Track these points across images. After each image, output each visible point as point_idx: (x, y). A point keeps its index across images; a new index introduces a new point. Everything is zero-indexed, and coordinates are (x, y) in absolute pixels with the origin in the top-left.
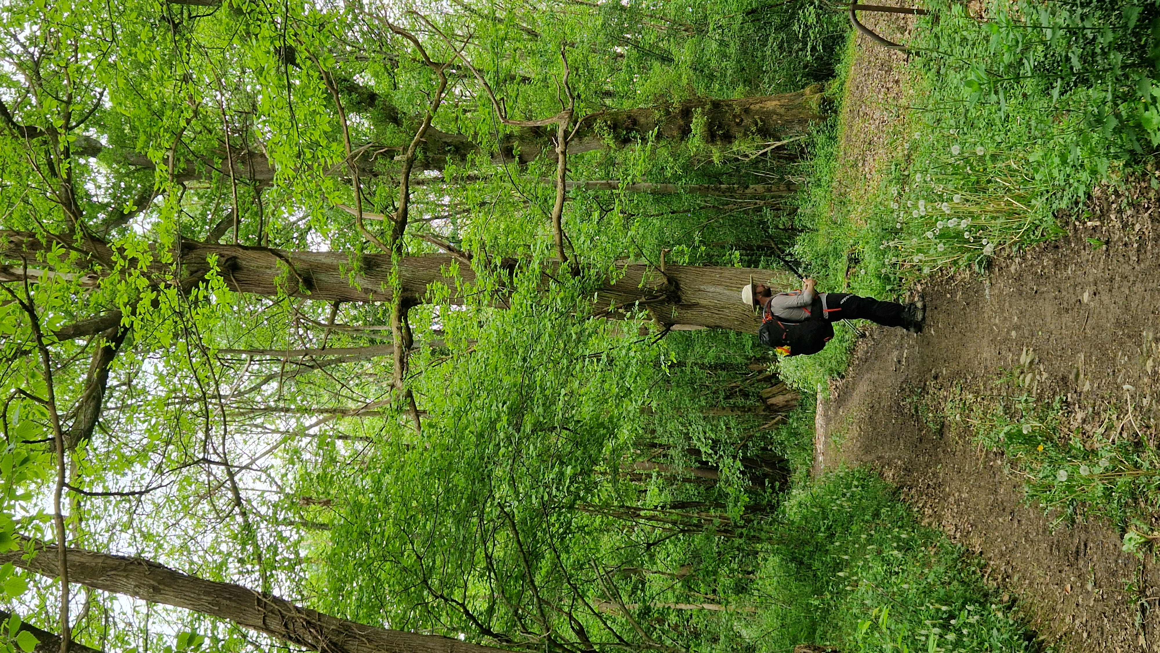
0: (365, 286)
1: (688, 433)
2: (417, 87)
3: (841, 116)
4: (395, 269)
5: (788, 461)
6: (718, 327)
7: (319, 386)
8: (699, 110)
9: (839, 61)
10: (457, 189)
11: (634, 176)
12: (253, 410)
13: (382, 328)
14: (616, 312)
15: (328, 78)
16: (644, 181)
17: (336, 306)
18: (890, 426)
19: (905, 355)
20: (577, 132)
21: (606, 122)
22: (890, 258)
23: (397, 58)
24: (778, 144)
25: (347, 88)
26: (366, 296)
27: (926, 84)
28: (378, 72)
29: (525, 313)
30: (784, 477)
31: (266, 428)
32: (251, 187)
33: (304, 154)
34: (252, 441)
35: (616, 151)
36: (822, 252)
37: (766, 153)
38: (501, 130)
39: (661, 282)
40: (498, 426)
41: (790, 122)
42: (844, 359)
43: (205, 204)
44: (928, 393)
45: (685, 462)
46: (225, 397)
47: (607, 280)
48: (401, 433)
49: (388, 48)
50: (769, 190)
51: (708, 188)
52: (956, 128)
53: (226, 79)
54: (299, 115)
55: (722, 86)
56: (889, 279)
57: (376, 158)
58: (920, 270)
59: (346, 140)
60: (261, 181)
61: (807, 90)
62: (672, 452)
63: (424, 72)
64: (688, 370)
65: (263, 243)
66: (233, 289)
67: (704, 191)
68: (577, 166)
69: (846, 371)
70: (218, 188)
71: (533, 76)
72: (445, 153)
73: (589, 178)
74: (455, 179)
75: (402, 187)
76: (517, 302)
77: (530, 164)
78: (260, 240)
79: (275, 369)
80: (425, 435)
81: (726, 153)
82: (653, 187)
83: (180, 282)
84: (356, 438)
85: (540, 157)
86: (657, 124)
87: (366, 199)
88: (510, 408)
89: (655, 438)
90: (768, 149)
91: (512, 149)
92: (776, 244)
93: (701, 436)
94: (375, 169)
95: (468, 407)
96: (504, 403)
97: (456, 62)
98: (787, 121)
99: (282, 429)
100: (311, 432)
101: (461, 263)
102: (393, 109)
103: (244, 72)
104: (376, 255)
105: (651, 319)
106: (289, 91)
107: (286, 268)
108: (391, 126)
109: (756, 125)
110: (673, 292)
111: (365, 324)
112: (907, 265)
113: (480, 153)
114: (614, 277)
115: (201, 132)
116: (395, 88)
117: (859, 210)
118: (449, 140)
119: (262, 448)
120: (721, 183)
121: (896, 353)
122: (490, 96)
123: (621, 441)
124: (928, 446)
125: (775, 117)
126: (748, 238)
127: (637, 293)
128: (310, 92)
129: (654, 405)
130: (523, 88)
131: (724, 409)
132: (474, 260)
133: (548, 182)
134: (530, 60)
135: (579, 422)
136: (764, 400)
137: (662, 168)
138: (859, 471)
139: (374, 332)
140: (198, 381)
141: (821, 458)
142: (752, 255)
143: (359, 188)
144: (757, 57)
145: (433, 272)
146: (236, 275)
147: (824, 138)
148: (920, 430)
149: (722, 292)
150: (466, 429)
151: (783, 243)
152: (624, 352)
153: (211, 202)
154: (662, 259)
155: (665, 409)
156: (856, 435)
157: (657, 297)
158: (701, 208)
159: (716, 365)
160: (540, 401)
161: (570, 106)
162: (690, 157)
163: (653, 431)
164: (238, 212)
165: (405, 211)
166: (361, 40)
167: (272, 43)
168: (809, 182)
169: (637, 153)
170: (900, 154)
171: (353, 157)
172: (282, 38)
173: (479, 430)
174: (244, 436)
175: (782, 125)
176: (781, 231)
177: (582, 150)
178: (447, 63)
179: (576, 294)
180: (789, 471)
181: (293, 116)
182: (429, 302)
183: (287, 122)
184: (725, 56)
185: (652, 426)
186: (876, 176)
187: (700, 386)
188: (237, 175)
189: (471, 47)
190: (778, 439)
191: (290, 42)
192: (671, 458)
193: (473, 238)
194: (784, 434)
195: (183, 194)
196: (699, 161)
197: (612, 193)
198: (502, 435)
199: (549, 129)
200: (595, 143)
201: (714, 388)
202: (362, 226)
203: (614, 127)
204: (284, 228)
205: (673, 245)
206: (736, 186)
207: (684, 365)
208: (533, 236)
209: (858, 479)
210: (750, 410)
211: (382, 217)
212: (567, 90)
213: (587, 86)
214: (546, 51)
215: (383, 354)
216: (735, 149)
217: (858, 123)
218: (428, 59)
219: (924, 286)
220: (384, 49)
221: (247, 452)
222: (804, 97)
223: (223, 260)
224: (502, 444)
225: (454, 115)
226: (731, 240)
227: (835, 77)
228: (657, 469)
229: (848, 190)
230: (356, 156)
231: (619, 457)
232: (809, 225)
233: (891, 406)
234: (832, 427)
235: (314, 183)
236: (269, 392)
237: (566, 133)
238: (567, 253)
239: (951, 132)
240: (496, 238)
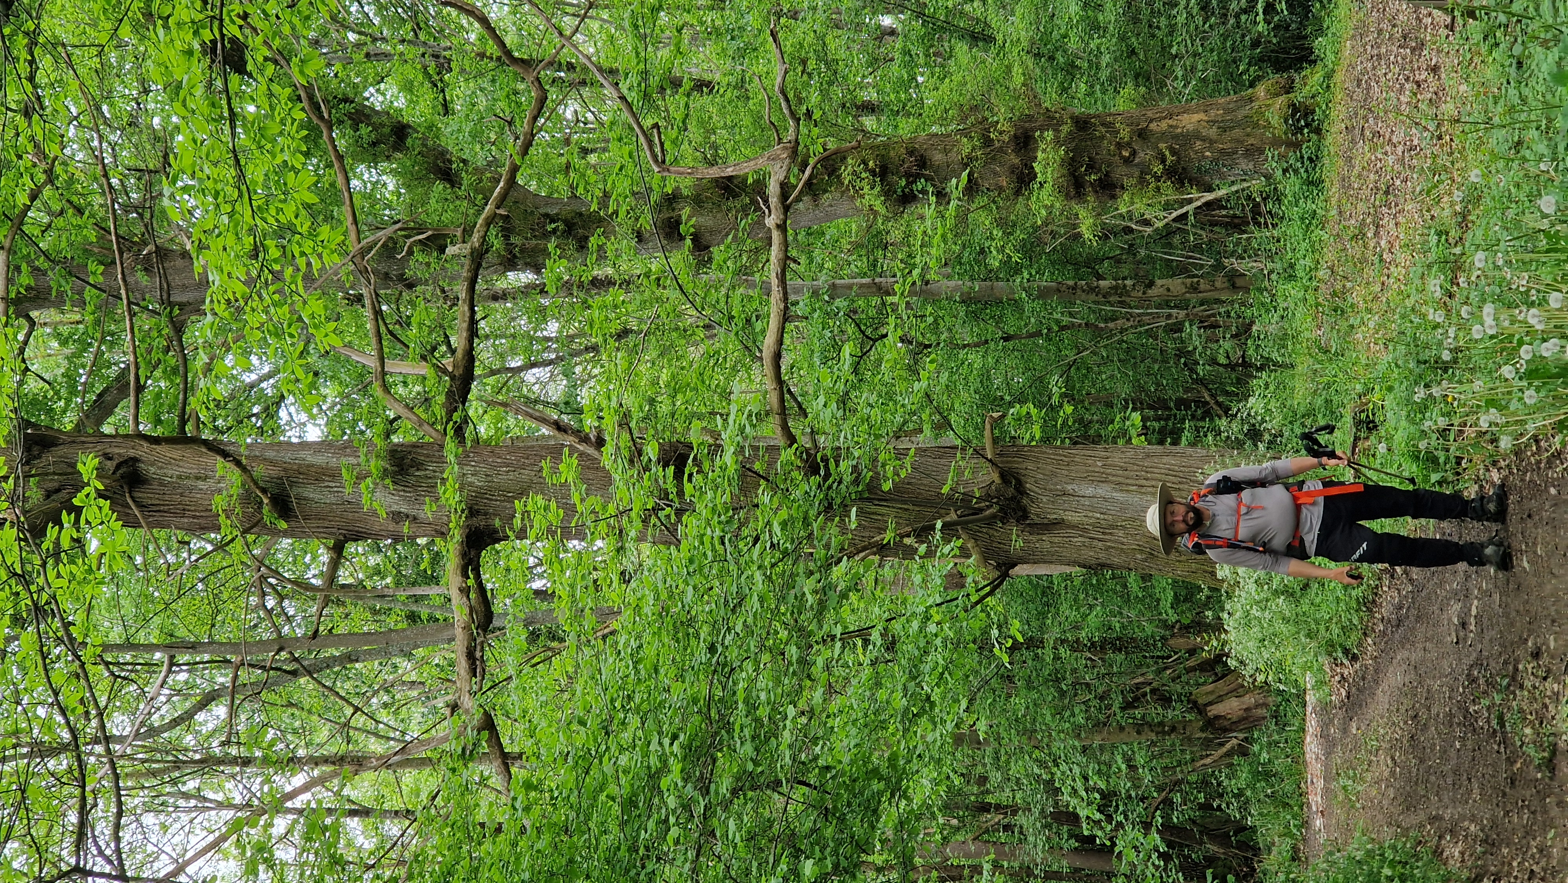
0: (395, 508)
1: (1051, 781)
2: (490, 109)
3: (1329, 139)
4: (452, 471)
5: (1253, 829)
6: (1103, 566)
7: (310, 712)
8: (1049, 135)
9: (1320, 31)
10: (572, 305)
11: (926, 268)
12: (177, 764)
13: (432, 591)
14: (899, 545)
15: (311, 98)
16: (948, 277)
17: (338, 550)
18: (1453, 753)
19: (1474, 612)
20: (809, 184)
21: (865, 162)
22: (1435, 420)
23: (447, 53)
24: (1209, 197)
25: (350, 116)
26: (397, 528)
27: (1490, 73)
28: (411, 82)
29: (709, 553)
30: (1248, 862)
31: (205, 799)
32: (164, 320)
33: (266, 251)
34: (178, 826)
35: (887, 219)
36: (1302, 410)
37: (1184, 216)
38: (655, 187)
39: (987, 479)
40: (664, 783)
41: (1228, 154)
42: (1355, 621)
43: (74, 355)
44: (1521, 687)
45: (1048, 839)
46: (121, 739)
47: (876, 478)
48: (472, 803)
49: (430, 34)
50: (1194, 288)
51: (1074, 288)
52: (1553, 160)
53: (111, 105)
54: (256, 173)
55: (1092, 86)
56: (1435, 460)
57: (410, 252)
58: (1494, 441)
59: (350, 219)
60: (182, 306)
61: (1261, 90)
62: (1021, 819)
63: (502, 78)
64: (1048, 654)
65: (189, 428)
66: (130, 522)
67: (1067, 295)
68: (810, 252)
69: (1360, 645)
70: (97, 322)
71: (717, 77)
72: (546, 235)
73: (836, 273)
74: (567, 287)
75: (463, 308)
76: (692, 531)
77: (718, 253)
78: (183, 422)
79: (221, 680)
80: (518, 805)
81: (1106, 219)
82: (966, 289)
83: (25, 512)
84: (385, 814)
85: (735, 237)
86: (966, 165)
87: (391, 333)
88: (687, 748)
89: (988, 792)
90: (1189, 208)
91: (678, 223)
92: (1212, 396)
93: (1079, 785)
94: (408, 273)
95: (603, 747)
96: (675, 737)
97: (567, 54)
98: (1222, 152)
99: (238, 800)
100: (298, 803)
101: (581, 454)
102: (443, 154)
103: (146, 91)
104: (414, 446)
105: (968, 556)
106: (233, 127)
107: (235, 477)
108: (439, 187)
109: (1163, 161)
110: (1013, 498)
111: (398, 584)
112: (1471, 433)
113: (614, 233)
114: (890, 474)
115: (62, 212)
116: (446, 113)
117: (1371, 324)
118: (553, 211)
119: (199, 840)
120: (1100, 277)
121: (1457, 607)
122: (631, 120)
123: (917, 801)
124: (1528, 794)
125: (1198, 145)
126: (1158, 384)
127: (941, 504)
128: (274, 128)
129: (982, 727)
130: (699, 101)
131: (1122, 729)
132: (609, 448)
133: (752, 285)
134: (710, 49)
135: (828, 768)
136: (1198, 708)
137: (982, 251)
138: (1394, 848)
139: (417, 599)
140: (63, 712)
141: (1318, 823)
142: (1167, 419)
143: (378, 313)
144: (1158, 28)
145: (526, 474)
146: (136, 495)
147: (1298, 182)
148: (1511, 761)
149: (1108, 495)
150: (602, 791)
151: (1227, 394)
152: (915, 625)
153: (85, 350)
154: (987, 433)
155: (1004, 734)
156: (1386, 774)
157: (981, 510)
158: (1062, 328)
159: (1104, 642)
160: (746, 731)
161: (790, 135)
162: (1037, 229)
163: (983, 780)
164: (137, 368)
165: (470, 358)
166: (376, 21)
167: (196, 33)
168: (1271, 272)
169: (928, 223)
170: (1447, 212)
171: (363, 252)
172: (216, 23)
173: (626, 791)
174: (162, 817)
175: (1215, 161)
176: (1221, 369)
177: (820, 221)
178: (547, 59)
179: (812, 513)
180: (1256, 851)
181: (241, 176)
182: (522, 535)
183: (229, 189)
184: (1095, 27)
185: (980, 769)
186: (1402, 257)
187: (1074, 684)
188: (135, 297)
189: (595, 25)
190: (1231, 785)
191: (232, 30)
192: (1021, 833)
193: (604, 404)
194: (1244, 776)
195: (28, 335)
196: (1054, 235)
197: (884, 304)
198: (672, 802)
199: (750, 181)
200: (846, 206)
201: (1100, 690)
202: (386, 388)
203: (883, 172)
204: (232, 397)
205: (1011, 405)
206: (1129, 282)
207: (1041, 643)
208: (726, 395)
209: (1392, 864)
210: (1173, 729)
211: (425, 369)
212: (784, 104)
213: (825, 94)
214: (742, 29)
215: (435, 643)
216: (1123, 210)
217: (1363, 152)
218: (508, 53)
219: (1504, 473)
220: (422, 36)
221: (167, 849)
222: (1256, 105)
223: (110, 465)
224: (672, 820)
225: (563, 160)
226: (1124, 390)
227: (1315, 62)
228: (992, 856)
229: (1349, 285)
230: (370, 249)
231: (913, 833)
232: (1275, 356)
233: (1451, 715)
234: (1337, 758)
235: (286, 308)
236: (210, 726)
237: (785, 188)
238: (797, 427)
239: (1543, 167)
240: (652, 402)
